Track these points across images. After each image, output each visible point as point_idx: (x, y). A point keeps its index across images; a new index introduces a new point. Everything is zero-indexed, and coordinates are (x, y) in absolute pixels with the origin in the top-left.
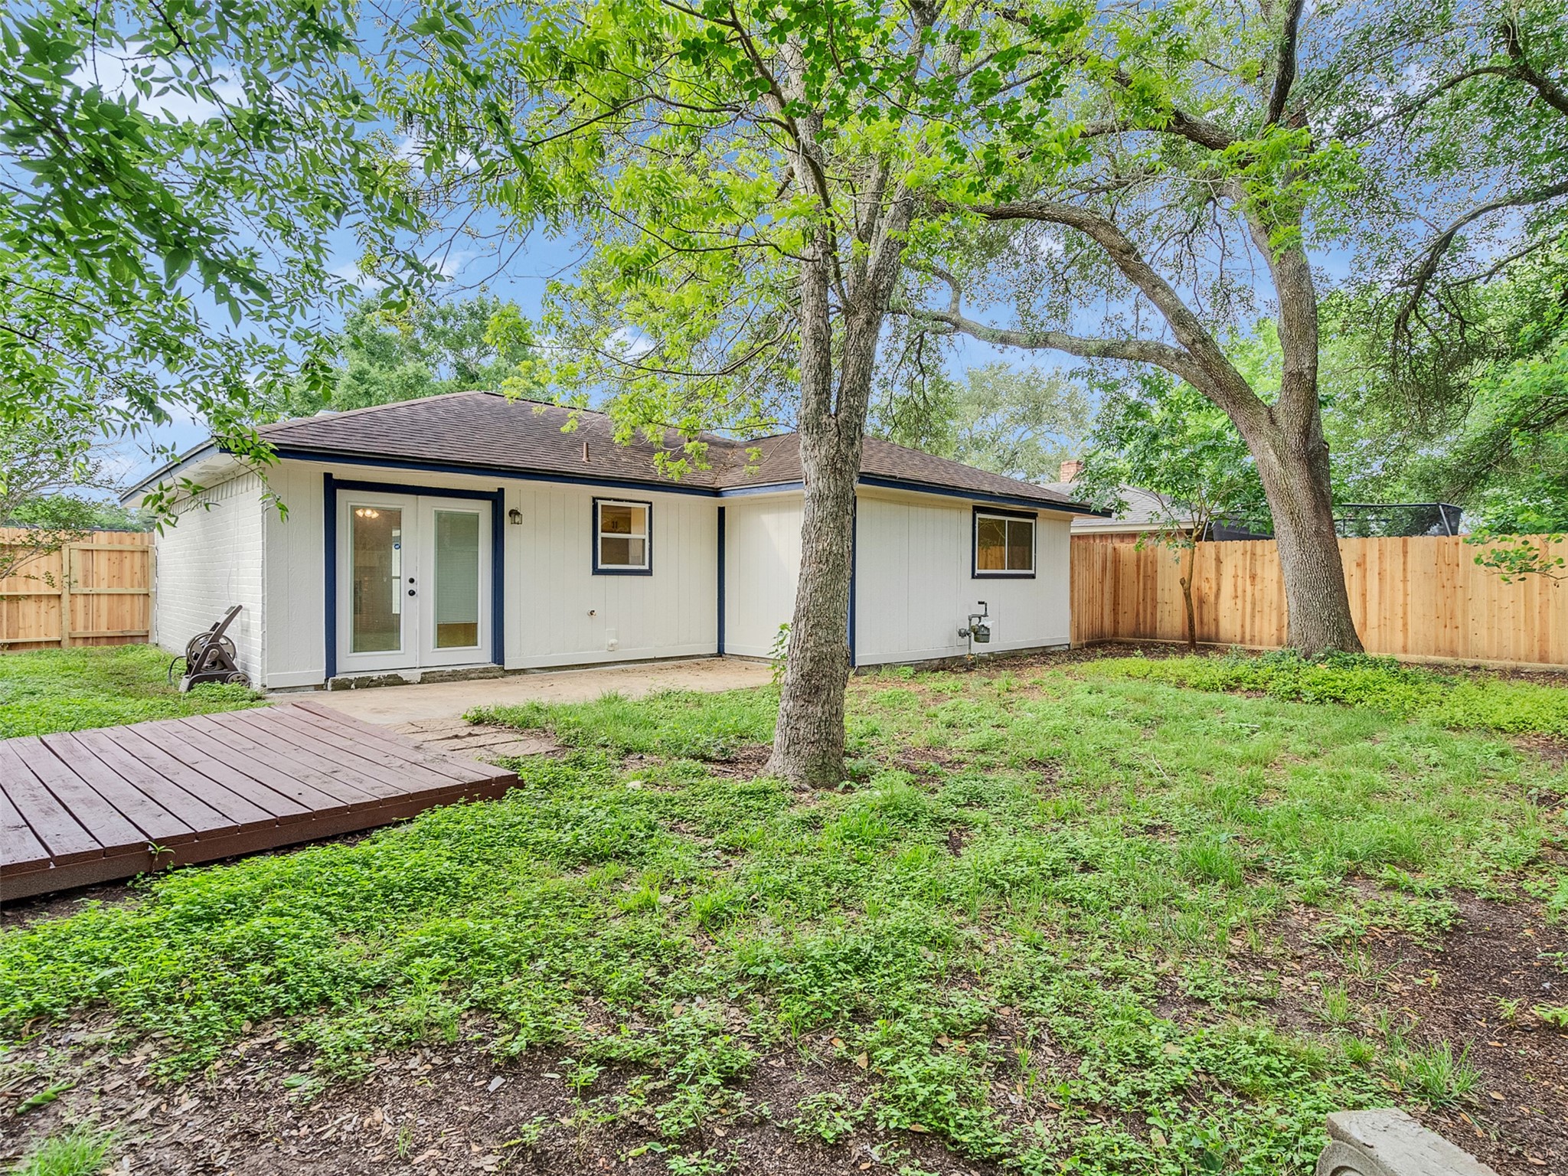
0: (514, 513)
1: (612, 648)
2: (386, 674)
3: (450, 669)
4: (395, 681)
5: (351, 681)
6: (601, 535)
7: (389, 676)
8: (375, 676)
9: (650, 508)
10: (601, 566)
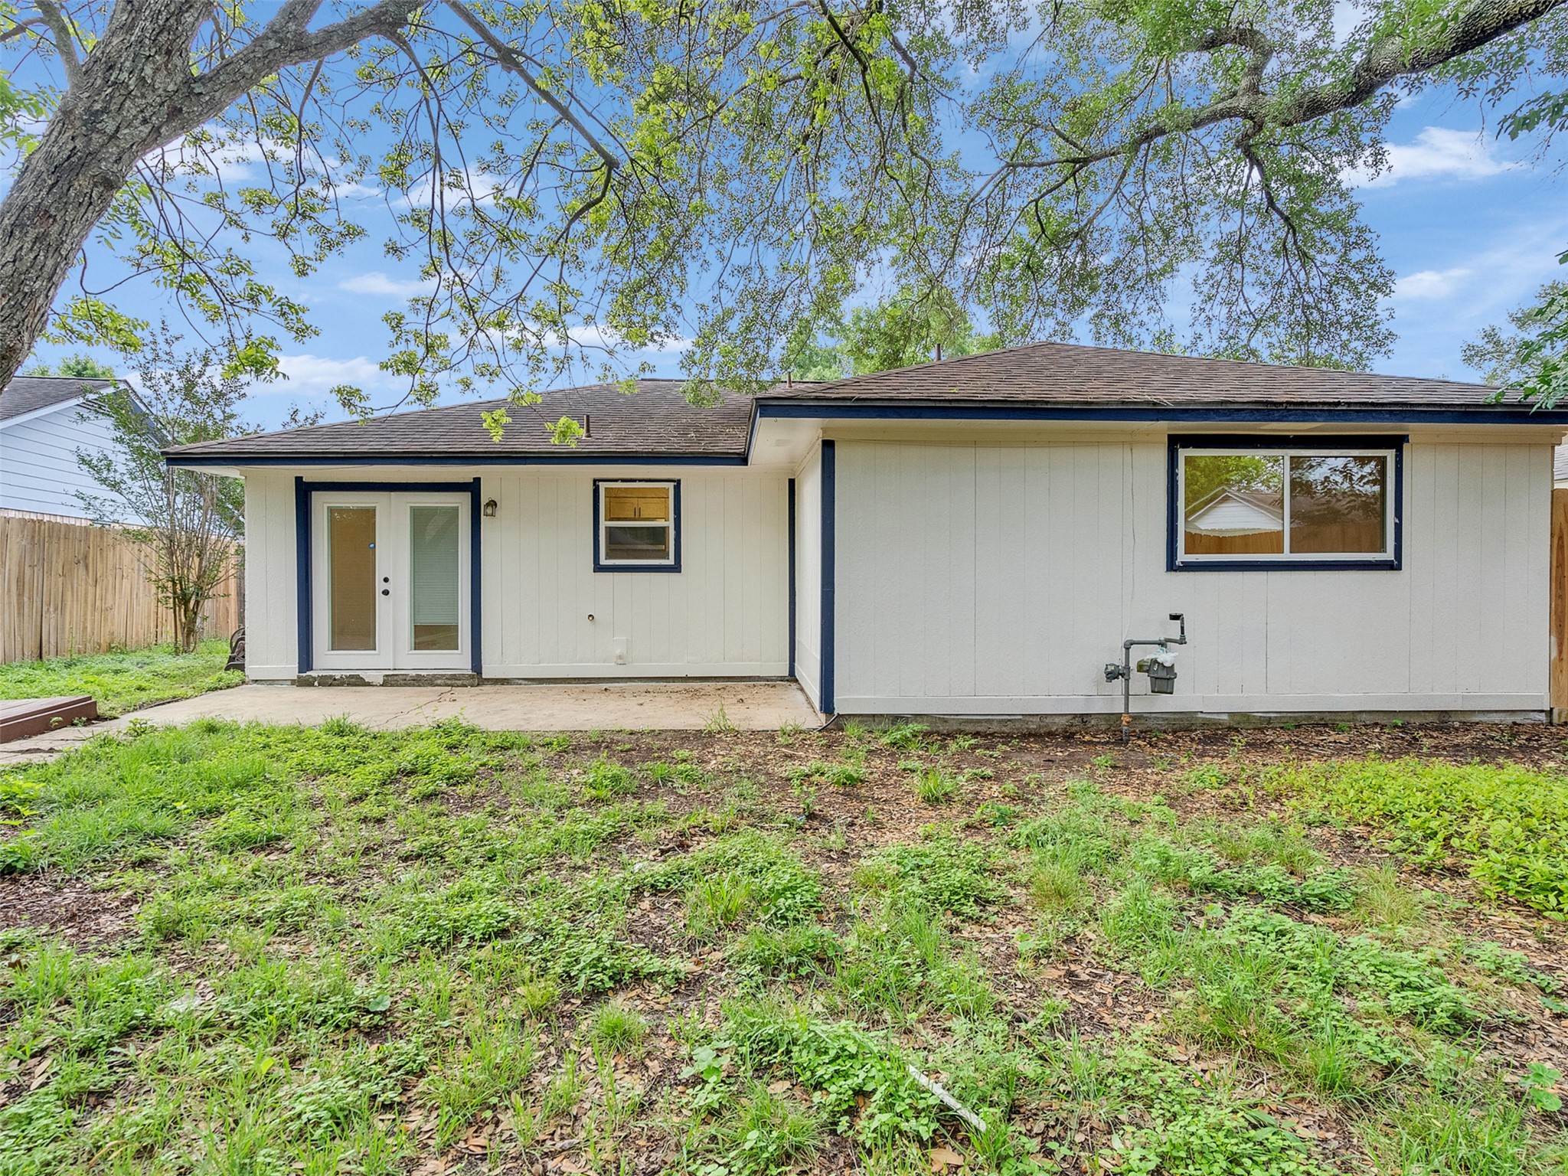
0: (493, 504)
1: (621, 660)
2: (348, 673)
3: (414, 673)
4: (356, 681)
5: (315, 679)
6: (604, 524)
7: (351, 677)
8: (338, 675)
9: (677, 489)
10: (603, 561)
